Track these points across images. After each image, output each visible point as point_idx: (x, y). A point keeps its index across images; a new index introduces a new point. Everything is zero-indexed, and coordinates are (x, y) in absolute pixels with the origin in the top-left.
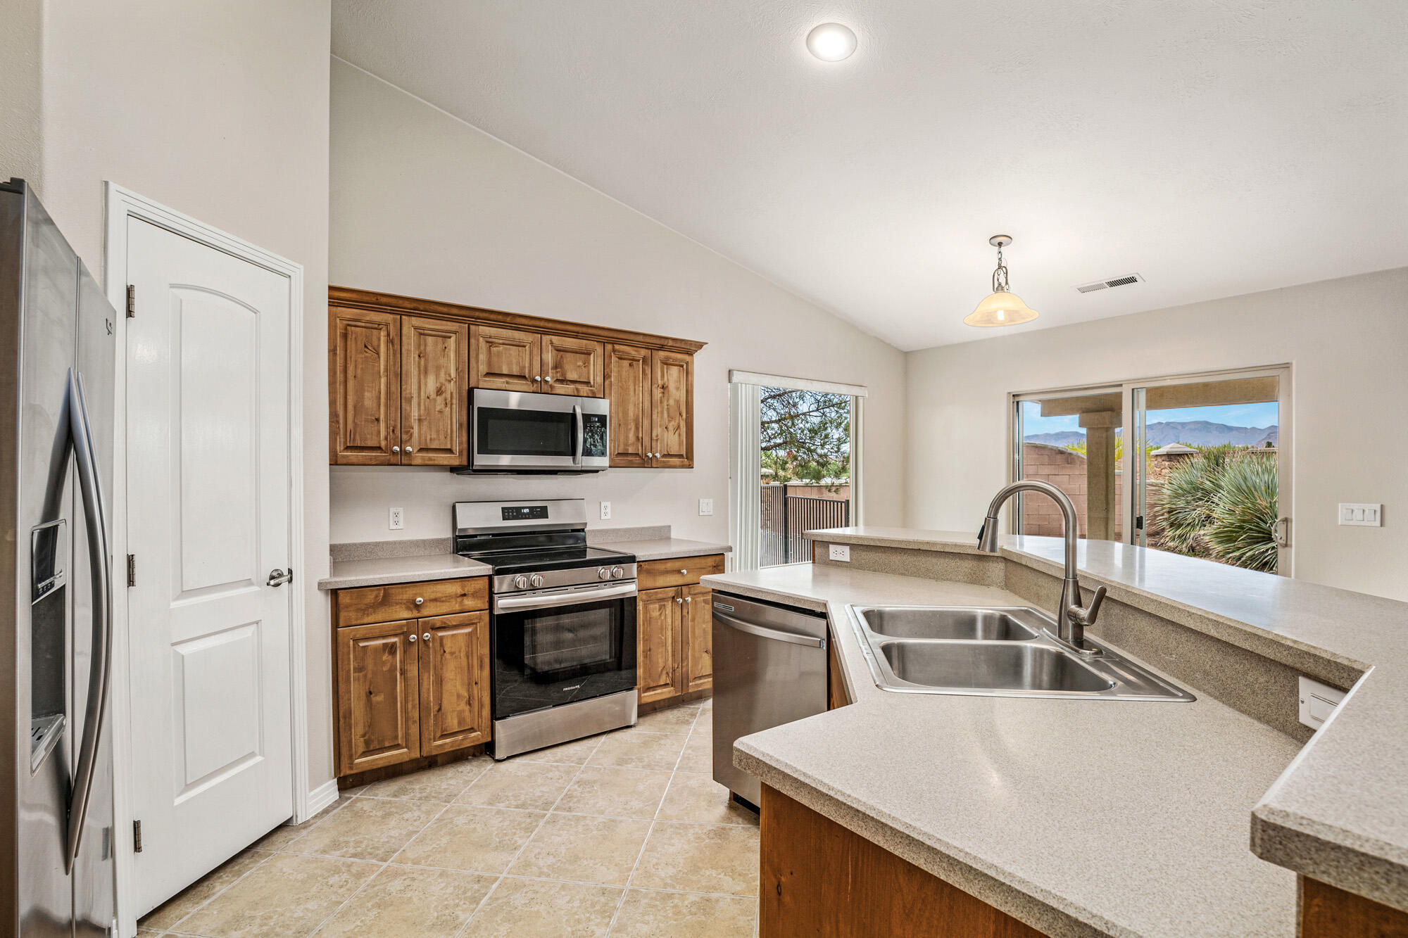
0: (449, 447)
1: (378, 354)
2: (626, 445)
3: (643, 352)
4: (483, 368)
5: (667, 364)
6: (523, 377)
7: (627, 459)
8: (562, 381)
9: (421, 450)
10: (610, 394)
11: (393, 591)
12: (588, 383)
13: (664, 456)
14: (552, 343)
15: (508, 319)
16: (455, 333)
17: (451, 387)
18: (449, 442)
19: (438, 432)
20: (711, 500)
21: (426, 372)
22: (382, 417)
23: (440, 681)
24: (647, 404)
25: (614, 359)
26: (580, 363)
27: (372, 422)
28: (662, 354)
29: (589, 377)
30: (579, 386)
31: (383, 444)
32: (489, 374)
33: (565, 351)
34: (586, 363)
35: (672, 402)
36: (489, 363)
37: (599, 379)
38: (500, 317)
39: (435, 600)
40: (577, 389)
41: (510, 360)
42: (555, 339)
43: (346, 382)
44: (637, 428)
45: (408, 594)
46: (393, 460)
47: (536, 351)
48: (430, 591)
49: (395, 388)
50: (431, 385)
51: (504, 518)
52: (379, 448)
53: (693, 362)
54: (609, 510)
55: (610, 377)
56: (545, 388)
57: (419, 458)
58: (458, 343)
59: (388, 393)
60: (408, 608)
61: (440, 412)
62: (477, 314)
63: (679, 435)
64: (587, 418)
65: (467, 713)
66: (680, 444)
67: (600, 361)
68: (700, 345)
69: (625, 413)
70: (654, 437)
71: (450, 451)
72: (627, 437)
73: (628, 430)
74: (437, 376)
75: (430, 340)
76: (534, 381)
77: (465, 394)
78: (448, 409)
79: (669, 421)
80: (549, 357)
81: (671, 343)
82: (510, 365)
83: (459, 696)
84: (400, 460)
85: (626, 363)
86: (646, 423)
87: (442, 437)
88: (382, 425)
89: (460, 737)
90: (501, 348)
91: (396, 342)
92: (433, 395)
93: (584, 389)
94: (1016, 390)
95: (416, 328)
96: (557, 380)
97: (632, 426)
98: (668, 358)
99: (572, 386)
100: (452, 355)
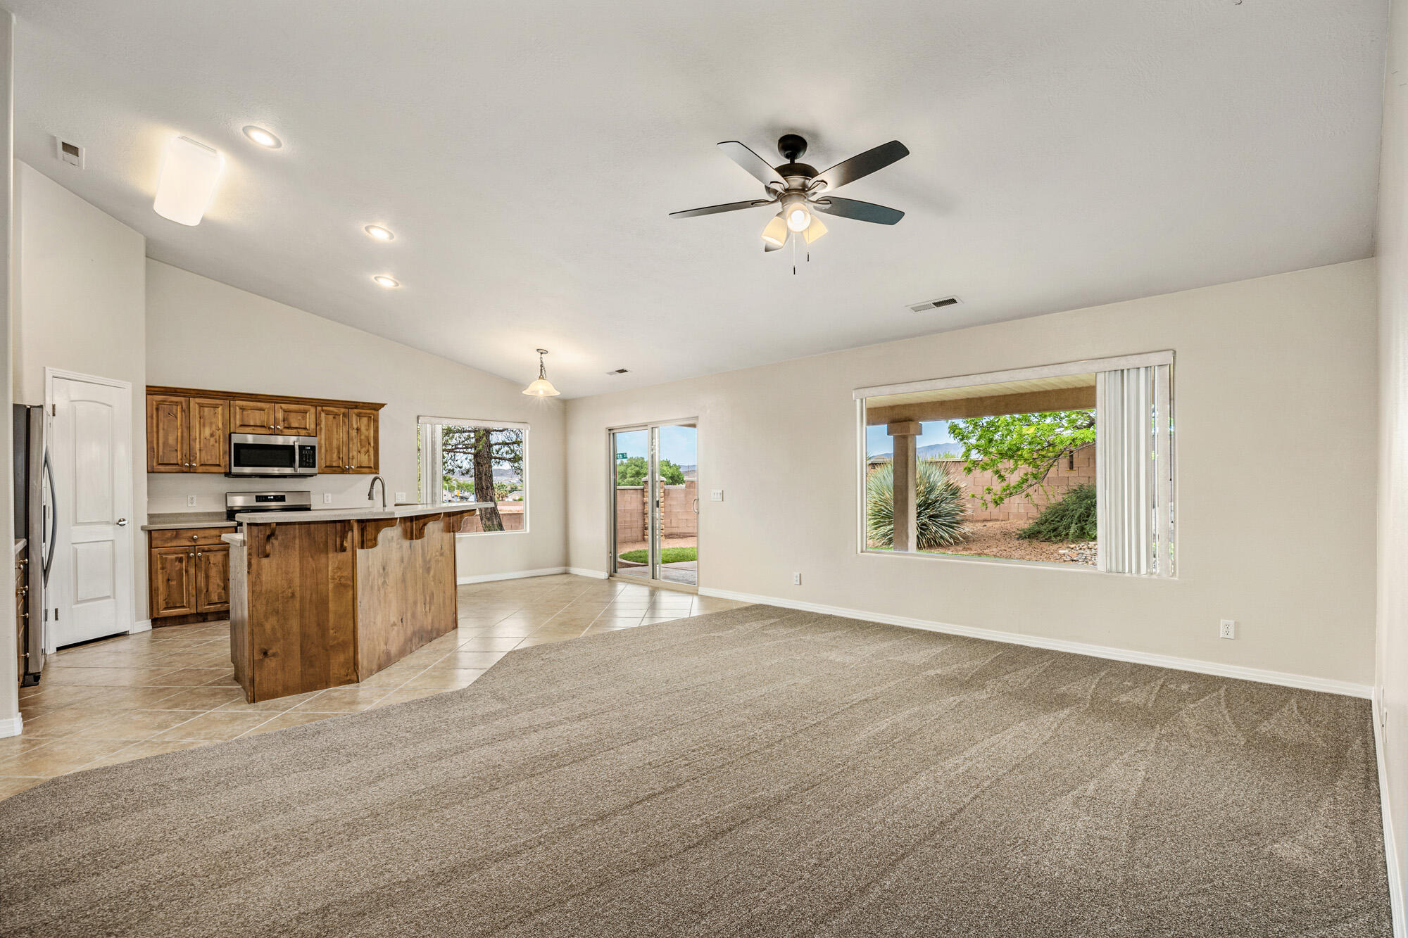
0: (218, 463)
1: (176, 417)
2: (331, 461)
3: (343, 410)
4: (238, 423)
5: (360, 416)
6: (264, 426)
7: (332, 469)
8: (289, 428)
9: (202, 465)
10: (320, 434)
11: (181, 532)
12: (305, 429)
13: (358, 467)
14: (281, 408)
15: (253, 397)
16: (221, 405)
17: (218, 433)
18: (218, 460)
19: (211, 456)
20: (404, 494)
21: (204, 426)
22: (179, 449)
23: (207, 577)
24: (345, 439)
25: (323, 415)
26: (300, 418)
27: (173, 451)
28: (356, 411)
29: (306, 425)
30: (299, 430)
31: (180, 462)
32: (241, 426)
33: (290, 411)
34: (304, 418)
35: (363, 437)
36: (242, 419)
37: (313, 426)
38: (248, 396)
39: (205, 537)
40: (298, 432)
41: (255, 418)
42: (284, 406)
43: (158, 432)
44: (339, 452)
45: (189, 534)
46: (184, 469)
47: (271, 412)
48: (201, 533)
49: (186, 434)
50: (207, 432)
51: (257, 501)
52: (177, 464)
53: (378, 415)
54: (330, 498)
55: (320, 424)
56: (277, 432)
57: (201, 469)
58: (223, 409)
59: (182, 437)
60: (189, 541)
61: (213, 446)
62: (234, 395)
63: (369, 456)
64: (302, 448)
65: (223, 594)
66: (369, 460)
67: (313, 417)
68: (383, 405)
69: (331, 444)
70: (351, 457)
71: (219, 465)
72: (332, 457)
73: (332, 453)
74: (211, 427)
75: (206, 409)
76: (269, 428)
77: (228, 436)
78: (217, 444)
79: (361, 448)
80: (280, 415)
81: (361, 404)
82: (255, 419)
83: (218, 585)
84: (191, 470)
85: (331, 417)
86: (345, 450)
87: (214, 458)
88: (179, 453)
89: (219, 605)
90: (250, 412)
91: (187, 411)
92: (208, 437)
93: (303, 432)
94: (611, 425)
95: (198, 404)
96: (285, 428)
97: (336, 451)
98: (360, 413)
99: (295, 431)
100: (220, 417)
